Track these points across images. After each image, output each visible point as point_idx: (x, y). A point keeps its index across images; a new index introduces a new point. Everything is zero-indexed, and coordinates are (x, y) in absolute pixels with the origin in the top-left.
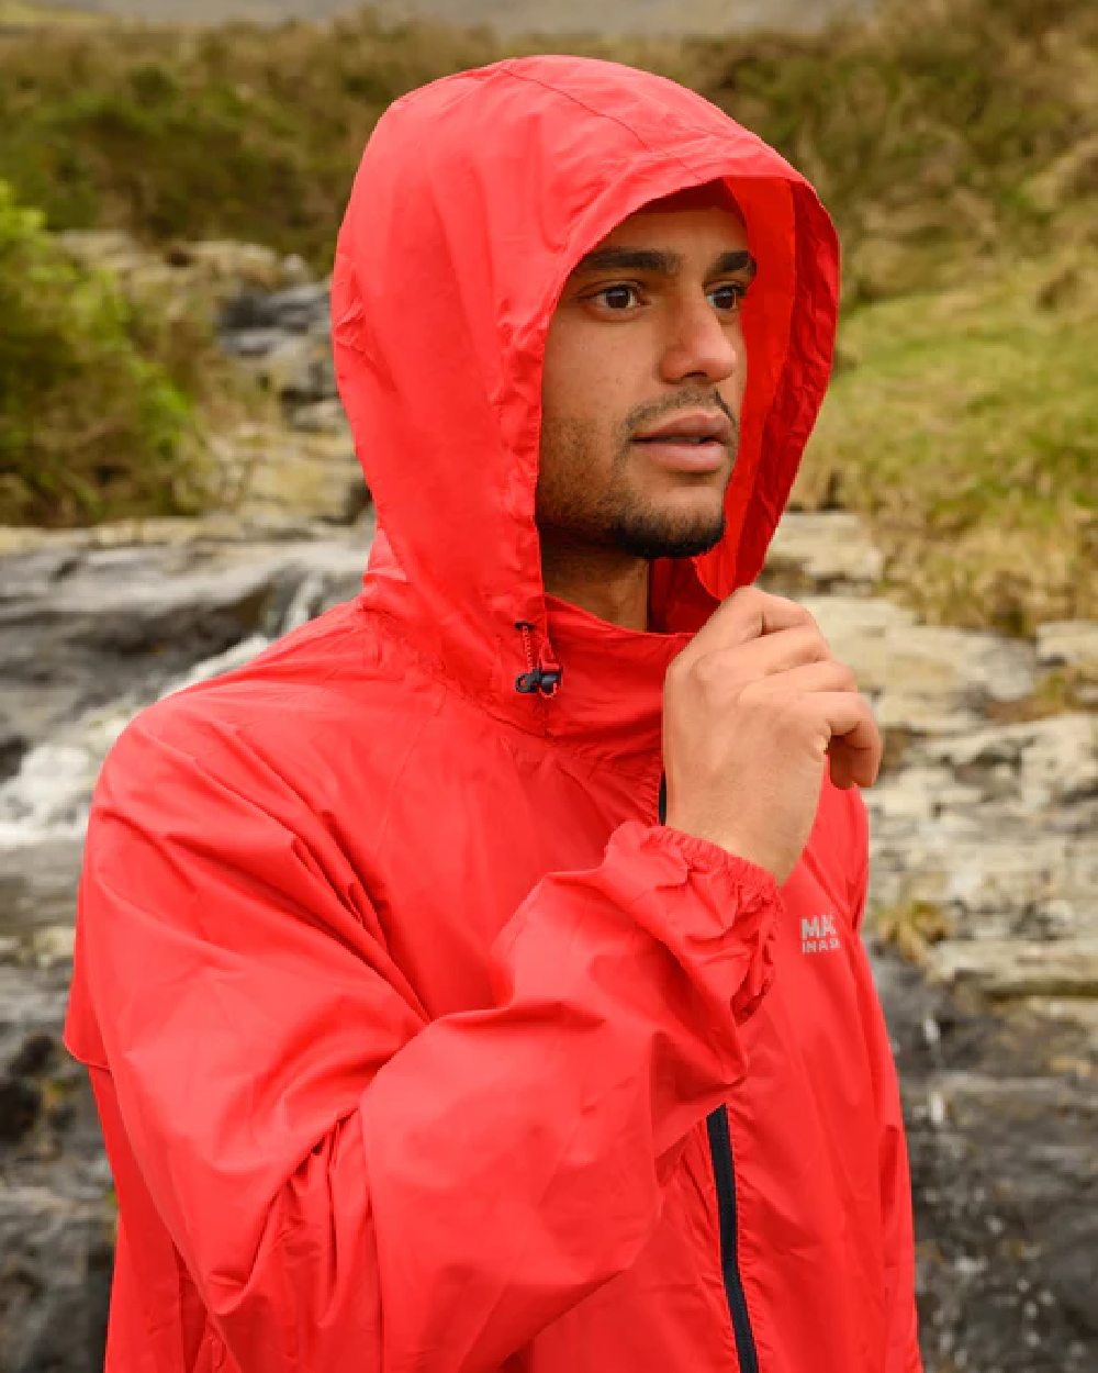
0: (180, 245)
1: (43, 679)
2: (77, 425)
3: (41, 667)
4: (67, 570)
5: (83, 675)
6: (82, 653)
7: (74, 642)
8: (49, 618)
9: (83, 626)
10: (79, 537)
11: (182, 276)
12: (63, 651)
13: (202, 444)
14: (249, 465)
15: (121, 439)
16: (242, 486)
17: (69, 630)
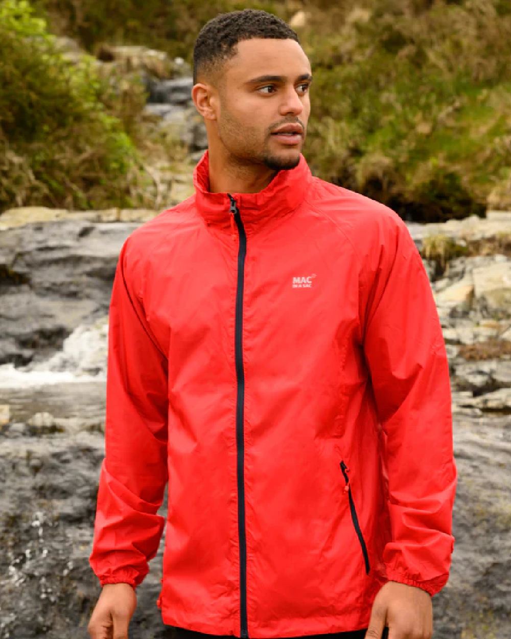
0: (106, 46)
1: (73, 295)
2: (79, 151)
3: (73, 288)
4: (85, 233)
5: (97, 293)
6: (95, 281)
7: (90, 274)
8: (77, 260)
9: (98, 265)
10: (91, 214)
11: (109, 67)
12: (85, 279)
13: (141, 168)
14: (169, 184)
15: (100, 162)
16: (165, 197)
17: (88, 268)
